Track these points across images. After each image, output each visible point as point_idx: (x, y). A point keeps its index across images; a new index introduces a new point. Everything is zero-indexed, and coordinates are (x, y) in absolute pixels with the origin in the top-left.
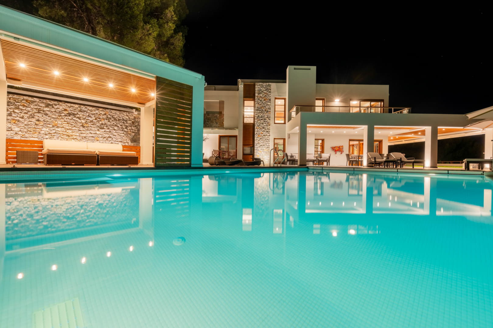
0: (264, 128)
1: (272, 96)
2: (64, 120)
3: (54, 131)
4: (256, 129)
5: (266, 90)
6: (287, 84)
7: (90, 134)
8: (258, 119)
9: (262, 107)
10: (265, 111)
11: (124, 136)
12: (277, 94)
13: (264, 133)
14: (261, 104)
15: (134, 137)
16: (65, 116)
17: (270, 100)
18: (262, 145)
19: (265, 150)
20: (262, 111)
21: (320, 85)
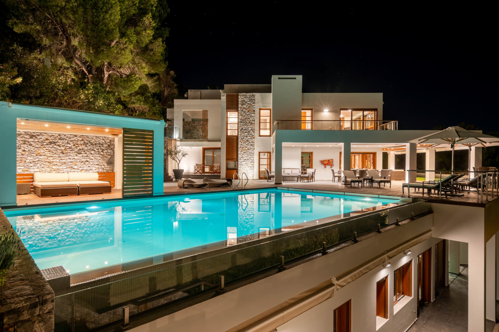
0: (248, 141)
1: (257, 107)
2: (46, 149)
3: (37, 159)
4: (240, 143)
5: (250, 100)
6: (272, 94)
7: (69, 160)
8: (241, 132)
9: (246, 119)
10: (249, 123)
11: (100, 159)
12: (261, 105)
13: (249, 146)
14: (245, 116)
15: (110, 159)
16: (47, 144)
17: (254, 111)
18: (247, 159)
19: (250, 165)
20: (245, 123)
21: (306, 94)
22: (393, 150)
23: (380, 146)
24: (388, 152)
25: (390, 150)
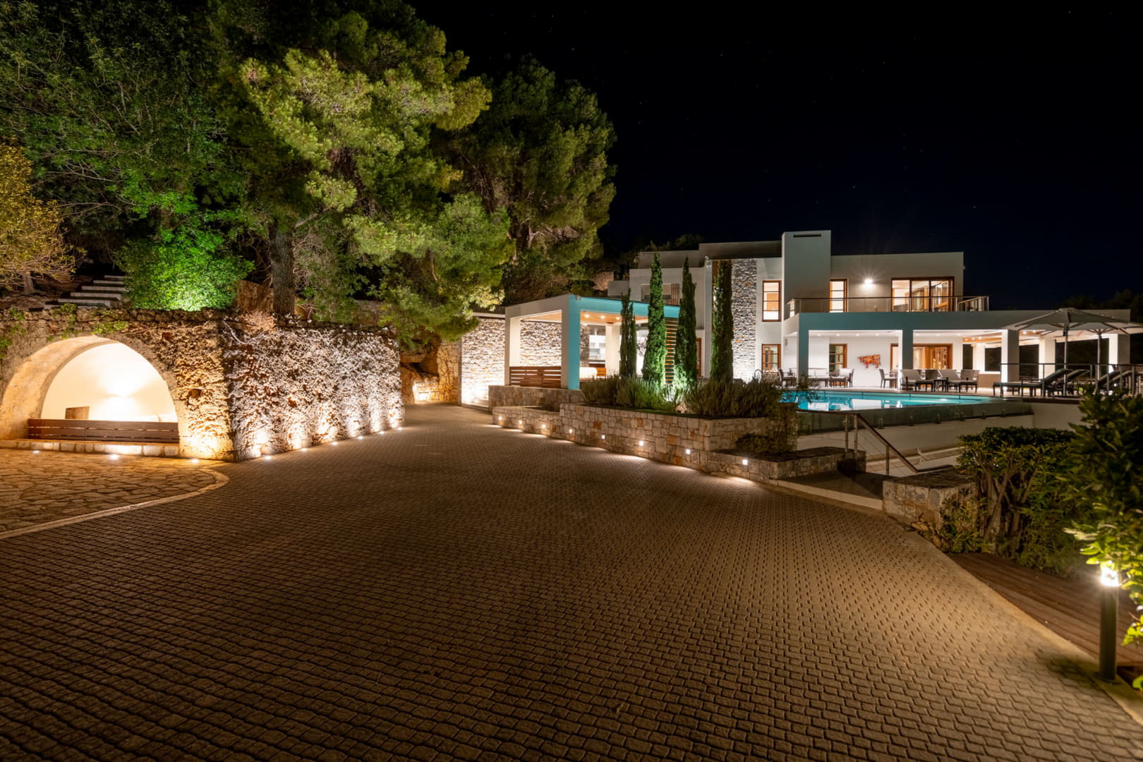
0: (744, 329)
1: (758, 279)
4: (734, 331)
5: (749, 269)
6: (783, 258)
8: (736, 315)
9: (743, 296)
10: (748, 302)
12: (766, 275)
13: (747, 336)
14: (741, 292)
17: (755, 284)
18: (744, 356)
20: (742, 303)
21: (836, 258)
22: (982, 341)
23: (959, 334)
24: (973, 344)
25: (977, 340)
